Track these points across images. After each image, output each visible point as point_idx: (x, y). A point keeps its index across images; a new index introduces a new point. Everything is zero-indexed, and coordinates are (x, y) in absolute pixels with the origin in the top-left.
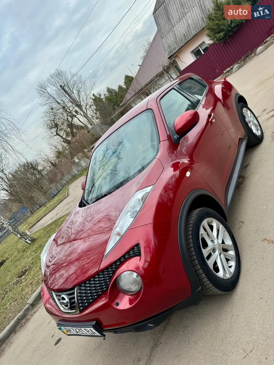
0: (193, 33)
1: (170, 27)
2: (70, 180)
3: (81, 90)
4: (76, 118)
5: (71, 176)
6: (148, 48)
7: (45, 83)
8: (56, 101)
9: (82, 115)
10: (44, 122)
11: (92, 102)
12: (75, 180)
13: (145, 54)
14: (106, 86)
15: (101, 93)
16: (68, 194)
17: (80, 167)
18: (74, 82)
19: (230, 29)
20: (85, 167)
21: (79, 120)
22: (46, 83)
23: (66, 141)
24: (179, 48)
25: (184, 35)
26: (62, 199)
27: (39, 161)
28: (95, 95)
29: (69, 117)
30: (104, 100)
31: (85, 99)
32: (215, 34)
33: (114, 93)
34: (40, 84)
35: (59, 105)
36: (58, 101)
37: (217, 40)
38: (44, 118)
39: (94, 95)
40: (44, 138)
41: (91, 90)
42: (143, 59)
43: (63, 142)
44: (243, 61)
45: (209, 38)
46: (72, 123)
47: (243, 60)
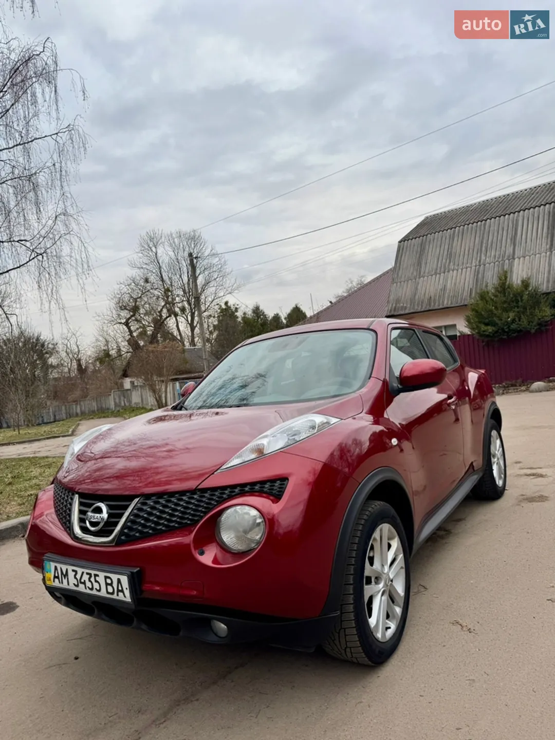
0: (445, 302)
1: (415, 274)
2: (89, 413)
3: (211, 284)
4: (174, 318)
5: (98, 406)
6: (356, 289)
7: (161, 237)
8: (161, 274)
9: (187, 321)
10: (119, 292)
11: (217, 312)
12: (100, 418)
13: (345, 295)
14: (257, 303)
15: (239, 308)
16: (73, 431)
17: (125, 399)
18: (209, 265)
19: (506, 330)
20: (133, 405)
21: (177, 326)
22: (163, 238)
23: (133, 343)
24: (412, 311)
25: (431, 297)
26: (59, 434)
27: (60, 347)
28: (229, 304)
29: (165, 311)
30: (239, 319)
31: (210, 299)
32: (480, 322)
33: (261, 320)
34: (152, 233)
35: (161, 283)
36: (163, 276)
37: (478, 333)
38: (123, 286)
39: (226, 303)
40: (99, 316)
41: (228, 292)
42: (338, 299)
43: (127, 341)
44: (503, 389)
45: (467, 323)
46: (163, 322)
47: (504, 387)
